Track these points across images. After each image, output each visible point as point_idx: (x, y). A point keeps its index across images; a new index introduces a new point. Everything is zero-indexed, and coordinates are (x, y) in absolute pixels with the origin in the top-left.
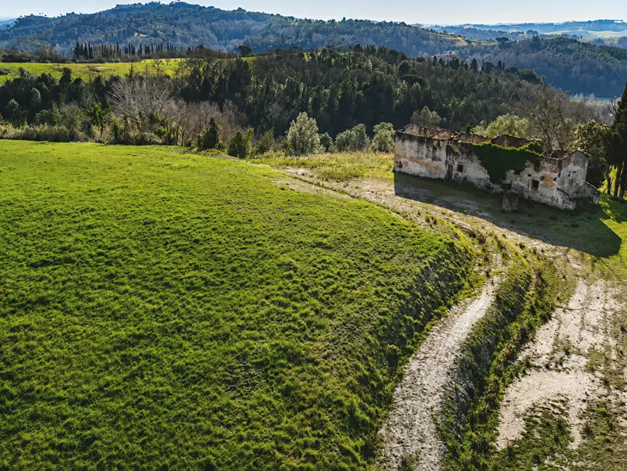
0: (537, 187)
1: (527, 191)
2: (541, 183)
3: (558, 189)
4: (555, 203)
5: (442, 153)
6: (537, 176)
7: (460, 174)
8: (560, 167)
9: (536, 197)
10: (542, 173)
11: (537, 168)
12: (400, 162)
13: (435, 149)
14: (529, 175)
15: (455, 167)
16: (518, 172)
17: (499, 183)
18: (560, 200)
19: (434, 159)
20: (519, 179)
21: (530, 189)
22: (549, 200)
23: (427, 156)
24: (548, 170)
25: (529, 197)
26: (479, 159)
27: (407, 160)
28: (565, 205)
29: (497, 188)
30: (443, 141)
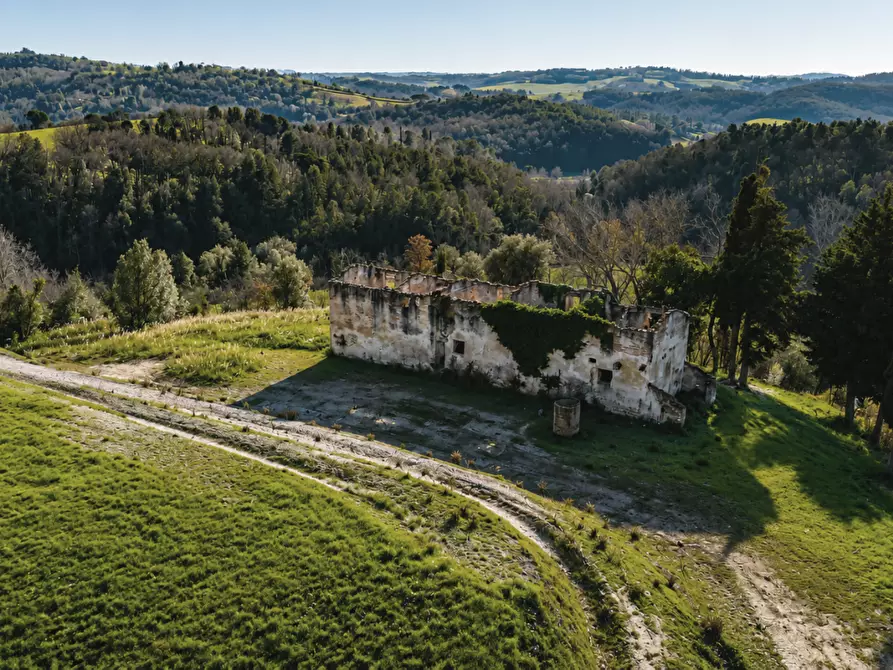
0: (609, 381)
1: (591, 390)
2: (616, 374)
3: (650, 385)
4: (644, 412)
5: (423, 320)
6: (608, 362)
7: (459, 358)
8: (650, 344)
9: (608, 400)
10: (618, 356)
11: (608, 345)
12: (342, 336)
13: (406, 312)
14: (593, 361)
15: (449, 344)
16: (569, 356)
17: (537, 374)
18: (656, 408)
19: (407, 329)
20: (572, 366)
21: (596, 385)
22: (635, 406)
23: (393, 326)
24: (627, 350)
25: (595, 400)
26: (495, 330)
27: (355, 332)
28: (667, 415)
29: (533, 384)
30: (421, 297)
